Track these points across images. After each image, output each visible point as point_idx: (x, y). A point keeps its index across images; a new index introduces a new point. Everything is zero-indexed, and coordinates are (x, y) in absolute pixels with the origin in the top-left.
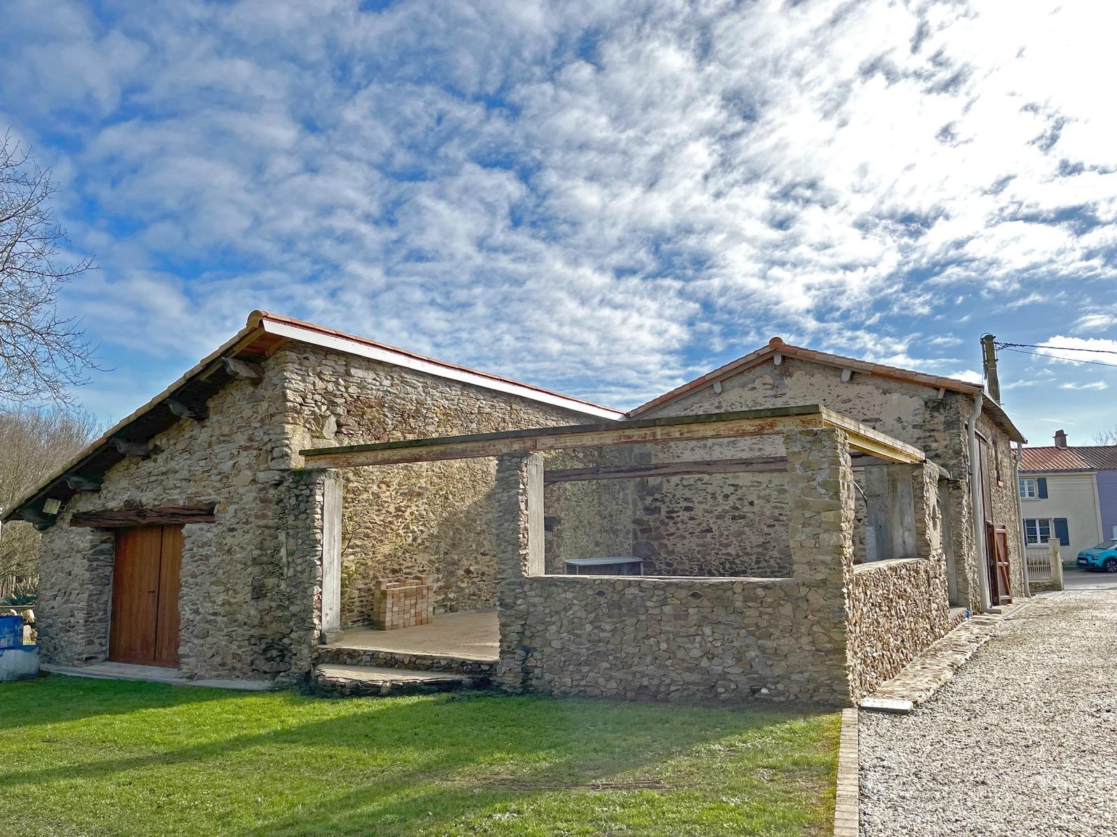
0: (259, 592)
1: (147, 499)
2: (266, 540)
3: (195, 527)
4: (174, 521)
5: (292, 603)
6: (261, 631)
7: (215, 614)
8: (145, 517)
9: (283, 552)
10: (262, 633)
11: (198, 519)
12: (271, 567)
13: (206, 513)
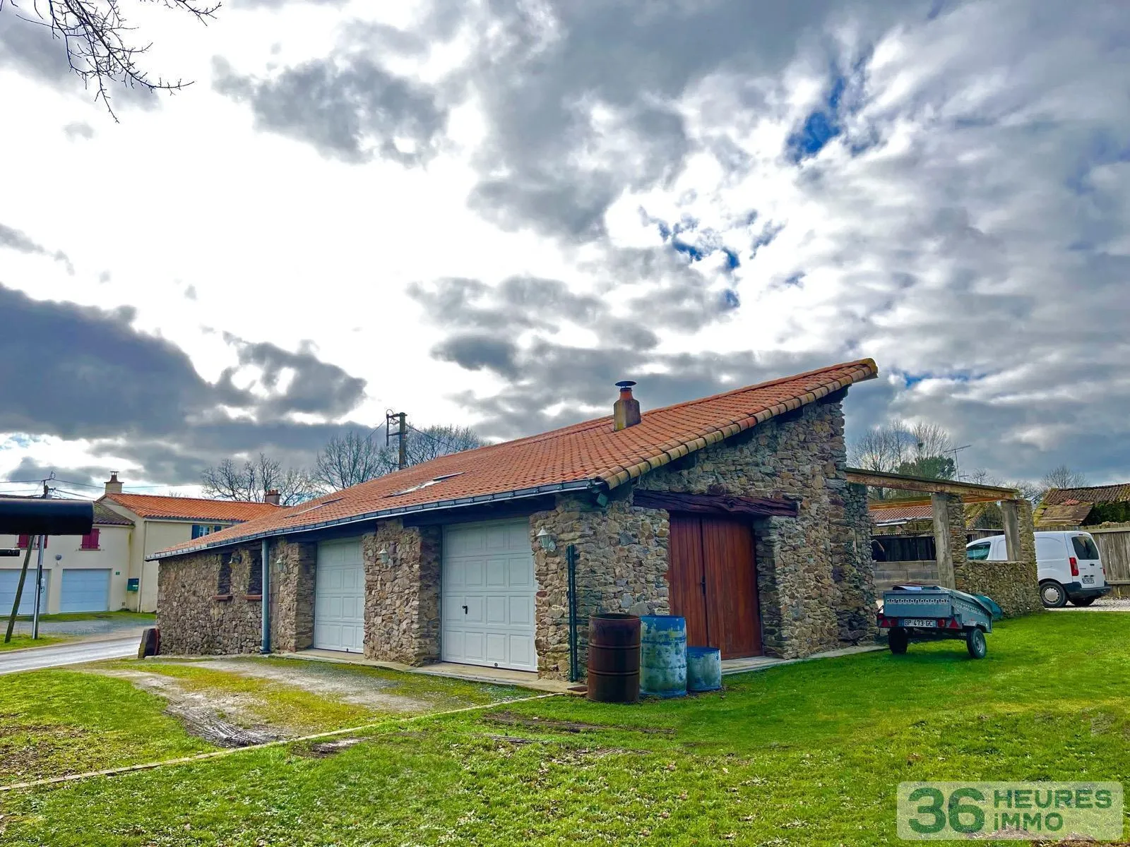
0: (839, 576)
1: (734, 486)
2: (841, 534)
3: (783, 519)
4: (764, 511)
5: (863, 584)
6: (844, 607)
7: (809, 598)
8: (732, 505)
9: (854, 545)
10: (845, 609)
11: (782, 512)
12: (847, 556)
13: (791, 508)
